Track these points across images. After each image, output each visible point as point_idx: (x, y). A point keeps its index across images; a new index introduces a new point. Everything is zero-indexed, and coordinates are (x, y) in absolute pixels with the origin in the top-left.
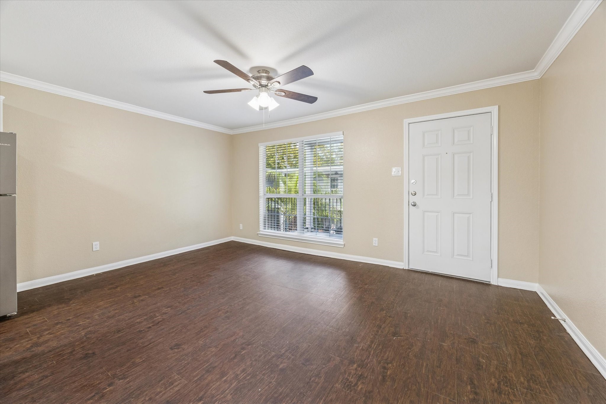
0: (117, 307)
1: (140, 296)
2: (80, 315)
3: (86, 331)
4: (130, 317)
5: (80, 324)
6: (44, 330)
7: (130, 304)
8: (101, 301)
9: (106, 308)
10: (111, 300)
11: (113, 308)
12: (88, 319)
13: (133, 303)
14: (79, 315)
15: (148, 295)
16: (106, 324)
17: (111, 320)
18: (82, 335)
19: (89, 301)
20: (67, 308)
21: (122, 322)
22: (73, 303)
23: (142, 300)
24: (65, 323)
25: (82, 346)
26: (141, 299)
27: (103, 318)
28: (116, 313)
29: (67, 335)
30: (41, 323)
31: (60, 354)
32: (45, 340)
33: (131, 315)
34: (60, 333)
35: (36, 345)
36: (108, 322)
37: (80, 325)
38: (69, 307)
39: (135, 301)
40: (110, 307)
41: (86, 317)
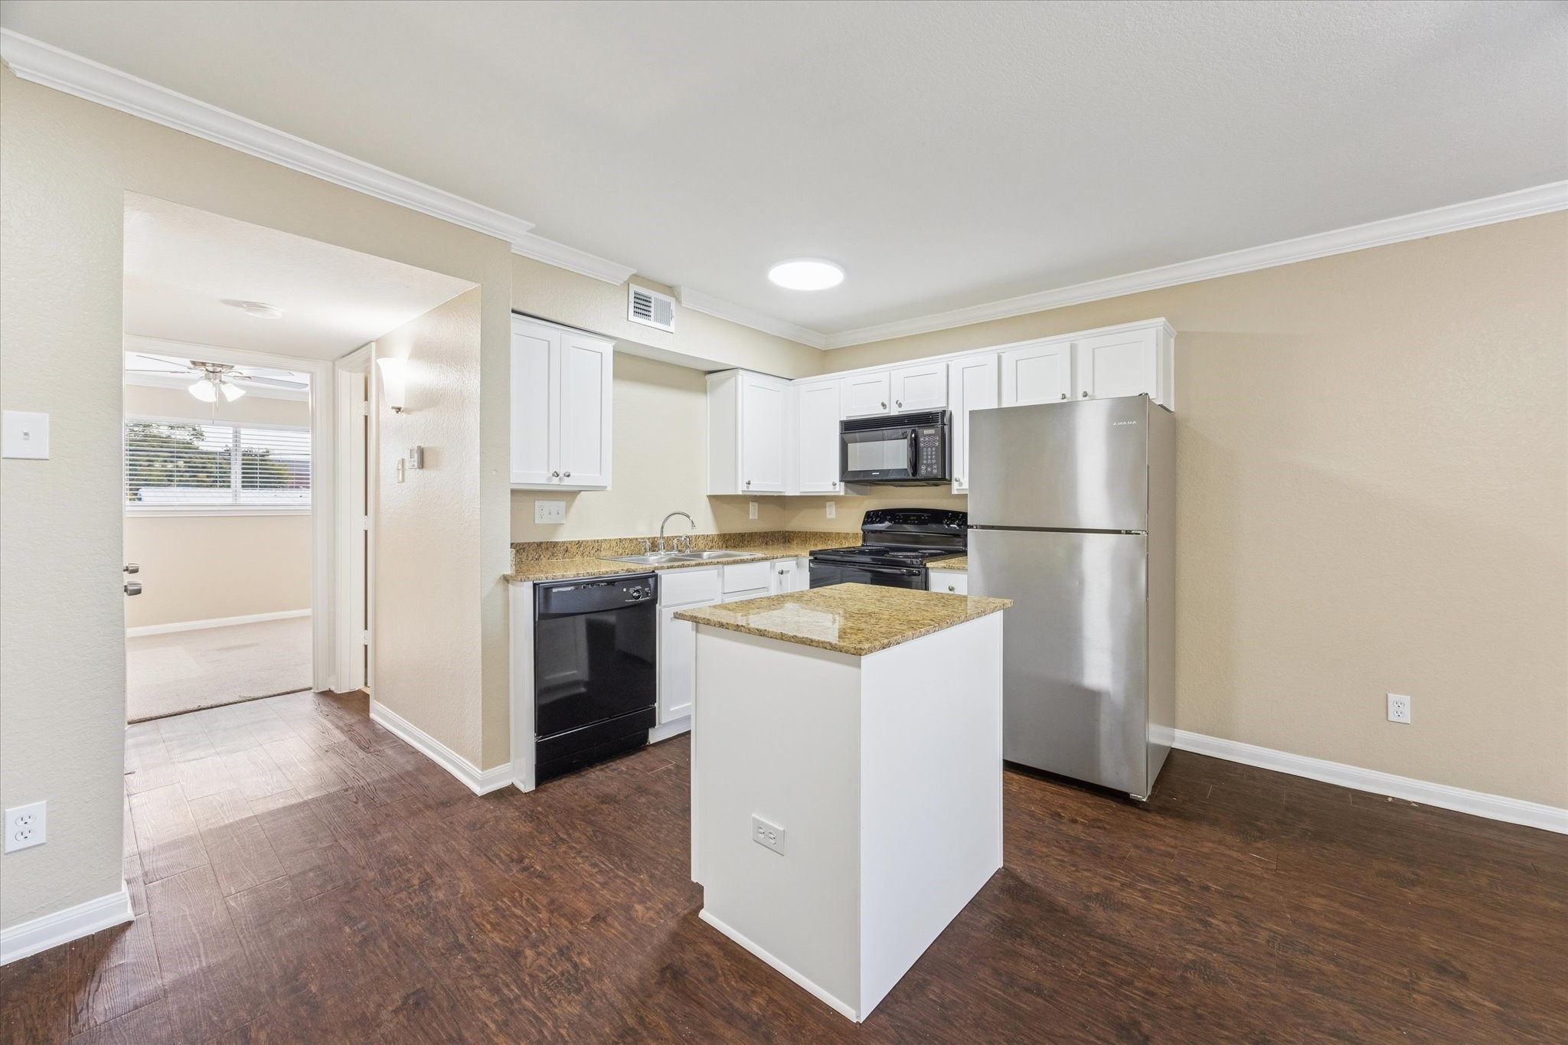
0: (1345, 955)
1: (1462, 978)
2: (1237, 897)
3: (1203, 954)
4: (1343, 1027)
5: (1212, 923)
6: (1148, 874)
7: (1394, 980)
8: (1323, 896)
9: (1313, 929)
10: (1354, 913)
11: (1329, 948)
12: (1240, 925)
13: (1406, 986)
14: (1234, 894)
15: (1499, 1004)
16: (1261, 982)
17: (1284, 983)
18: (1183, 958)
19: (1296, 874)
20: (1235, 855)
21: (1300, 1021)
22: (1259, 851)
23: (1455, 1006)
24: (1192, 890)
25: (1152, 988)
26: (1458, 994)
27: (1272, 955)
28: (1322, 973)
29: (1163, 928)
30: (1161, 855)
31: (1105, 964)
32: (1124, 901)
33: (1355, 1024)
34: (1158, 910)
35: (1105, 899)
36: (1268, 981)
37: (1210, 924)
38: (1240, 855)
39: (1425, 984)
40: (1329, 935)
41: (1241, 915)
